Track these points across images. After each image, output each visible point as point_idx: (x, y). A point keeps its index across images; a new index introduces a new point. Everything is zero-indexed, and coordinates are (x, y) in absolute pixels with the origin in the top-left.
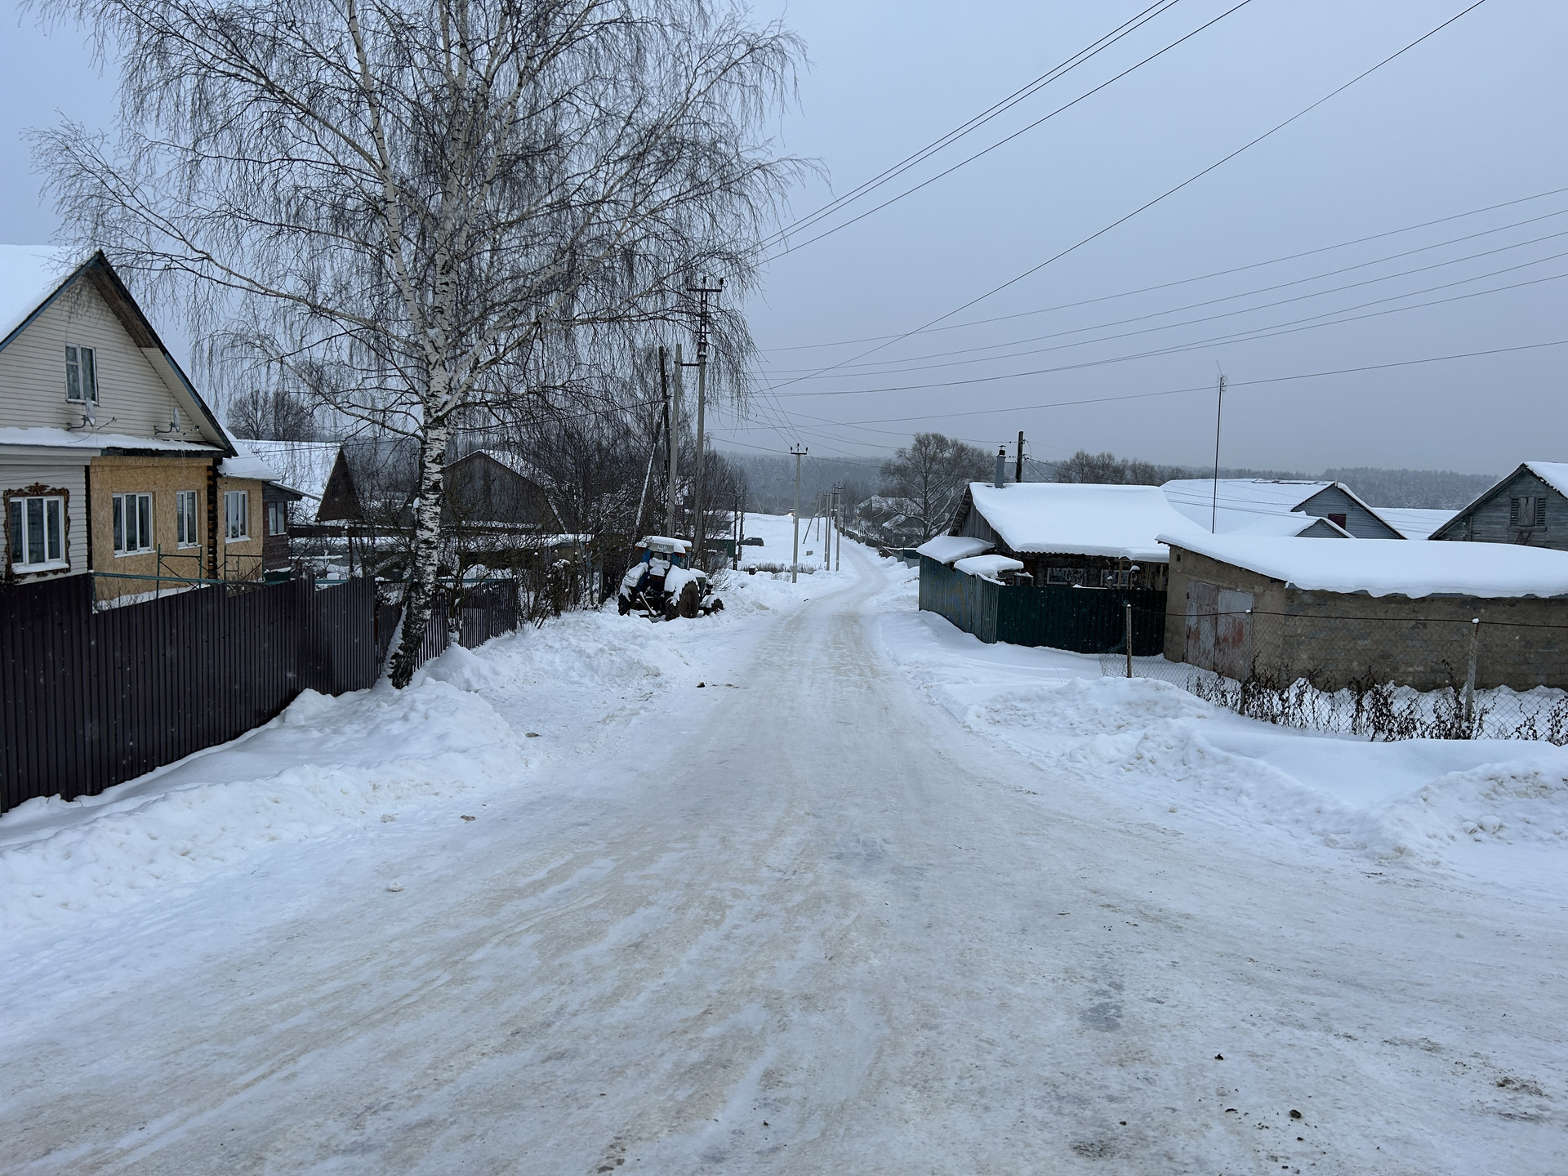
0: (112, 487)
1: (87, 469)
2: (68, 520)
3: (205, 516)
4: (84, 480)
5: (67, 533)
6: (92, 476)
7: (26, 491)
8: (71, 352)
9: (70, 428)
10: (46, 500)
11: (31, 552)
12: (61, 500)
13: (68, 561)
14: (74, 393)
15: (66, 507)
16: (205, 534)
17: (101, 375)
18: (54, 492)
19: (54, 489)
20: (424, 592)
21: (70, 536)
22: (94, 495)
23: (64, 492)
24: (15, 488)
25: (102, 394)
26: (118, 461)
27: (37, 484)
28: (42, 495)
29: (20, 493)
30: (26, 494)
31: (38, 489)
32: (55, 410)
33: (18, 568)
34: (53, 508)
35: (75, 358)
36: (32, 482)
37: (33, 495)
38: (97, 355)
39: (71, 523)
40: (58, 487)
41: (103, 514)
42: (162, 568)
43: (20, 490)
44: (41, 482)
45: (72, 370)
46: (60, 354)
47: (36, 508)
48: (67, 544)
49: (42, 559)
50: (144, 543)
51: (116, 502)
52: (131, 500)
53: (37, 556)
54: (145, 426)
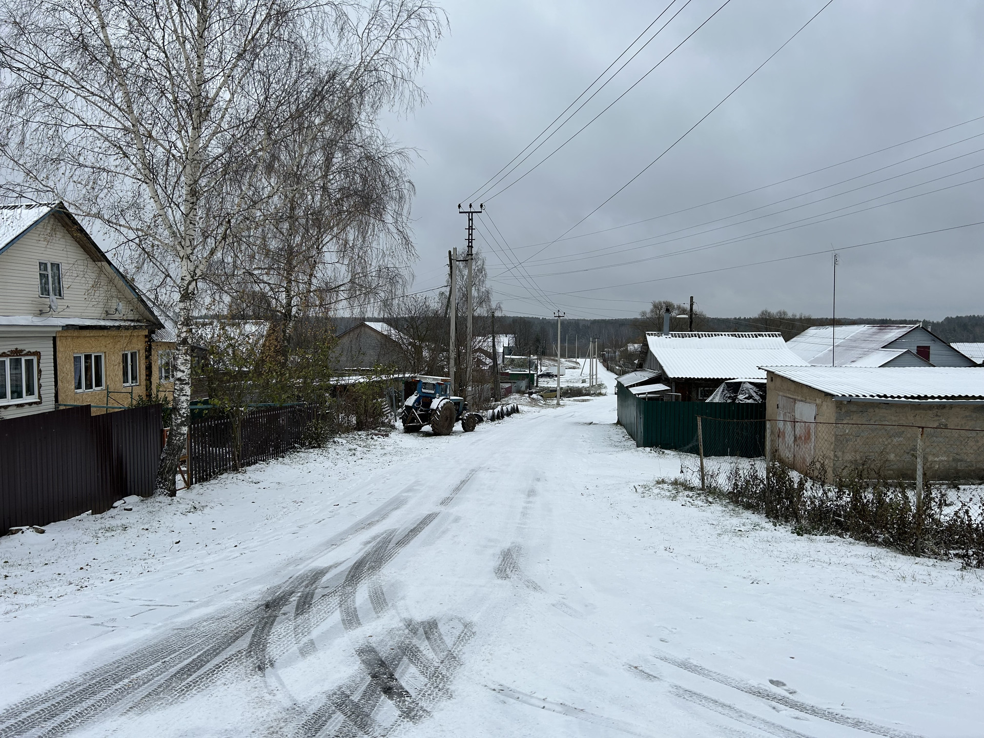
0: (70, 350)
1: (54, 339)
2: (40, 371)
3: (143, 367)
4: (52, 346)
5: (39, 380)
6: (58, 343)
7: (9, 353)
8: (43, 266)
9: (41, 313)
10: (23, 359)
11: (12, 392)
12: (35, 358)
13: (40, 397)
14: (45, 291)
15: (39, 363)
16: (143, 377)
17: (65, 283)
18: (29, 354)
19: (29, 352)
21: (41, 381)
22: (59, 355)
23: (38, 354)
24: (1, 352)
25: (65, 292)
26: (76, 333)
27: (16, 349)
28: (20, 355)
29: (4, 355)
30: (8, 356)
31: (18, 352)
32: (31, 302)
34: (29, 363)
35: (46, 269)
36: (13, 348)
37: (14, 356)
38: (64, 268)
39: (43, 373)
40: (32, 350)
41: (67, 369)
42: (111, 401)
43: (4, 353)
44: (20, 347)
45: (43, 277)
46: (35, 267)
47: (16, 364)
48: (40, 386)
49: (20, 396)
50: (98, 384)
51: (77, 359)
52: (88, 357)
53: (17, 393)
54: (98, 311)
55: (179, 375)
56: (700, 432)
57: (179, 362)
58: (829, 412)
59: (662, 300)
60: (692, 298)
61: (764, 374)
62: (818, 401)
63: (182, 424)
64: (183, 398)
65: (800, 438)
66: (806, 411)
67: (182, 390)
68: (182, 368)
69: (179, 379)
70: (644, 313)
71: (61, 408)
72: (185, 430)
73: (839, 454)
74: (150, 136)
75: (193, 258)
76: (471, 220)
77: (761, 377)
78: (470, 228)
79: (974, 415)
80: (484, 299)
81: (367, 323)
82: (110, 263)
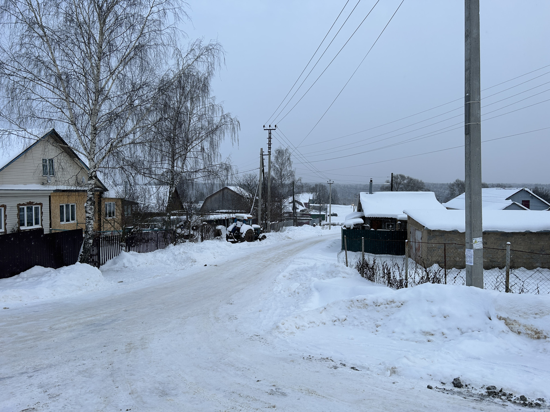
0: (58, 202)
1: (50, 196)
4: (49, 200)
6: (51, 198)
7: (26, 204)
8: (44, 161)
9: (43, 184)
10: (34, 207)
11: (28, 223)
12: (40, 206)
13: (42, 225)
14: (45, 173)
15: (41, 209)
16: (97, 216)
17: (56, 168)
18: (37, 204)
20: (88, 234)
21: (42, 218)
22: (52, 205)
23: (41, 204)
24: (22, 203)
25: (56, 173)
26: (61, 194)
27: (30, 202)
28: (32, 205)
29: (24, 205)
32: (38, 179)
33: (22, 228)
34: (37, 209)
35: (46, 162)
36: (28, 201)
37: (28, 205)
38: (55, 161)
39: (43, 214)
40: (38, 202)
41: (56, 212)
42: (79, 228)
43: (24, 204)
44: (32, 201)
45: (44, 166)
46: (41, 161)
47: (30, 209)
48: (42, 220)
49: (32, 225)
50: (73, 219)
51: (62, 207)
52: (67, 206)
53: (30, 224)
54: (72, 181)
58: (425, 236)
65: (417, 249)
66: (419, 235)
71: (53, 231)
73: (430, 258)
75: (95, 159)
76: (270, 133)
78: (270, 138)
81: (229, 187)
82: (79, 159)
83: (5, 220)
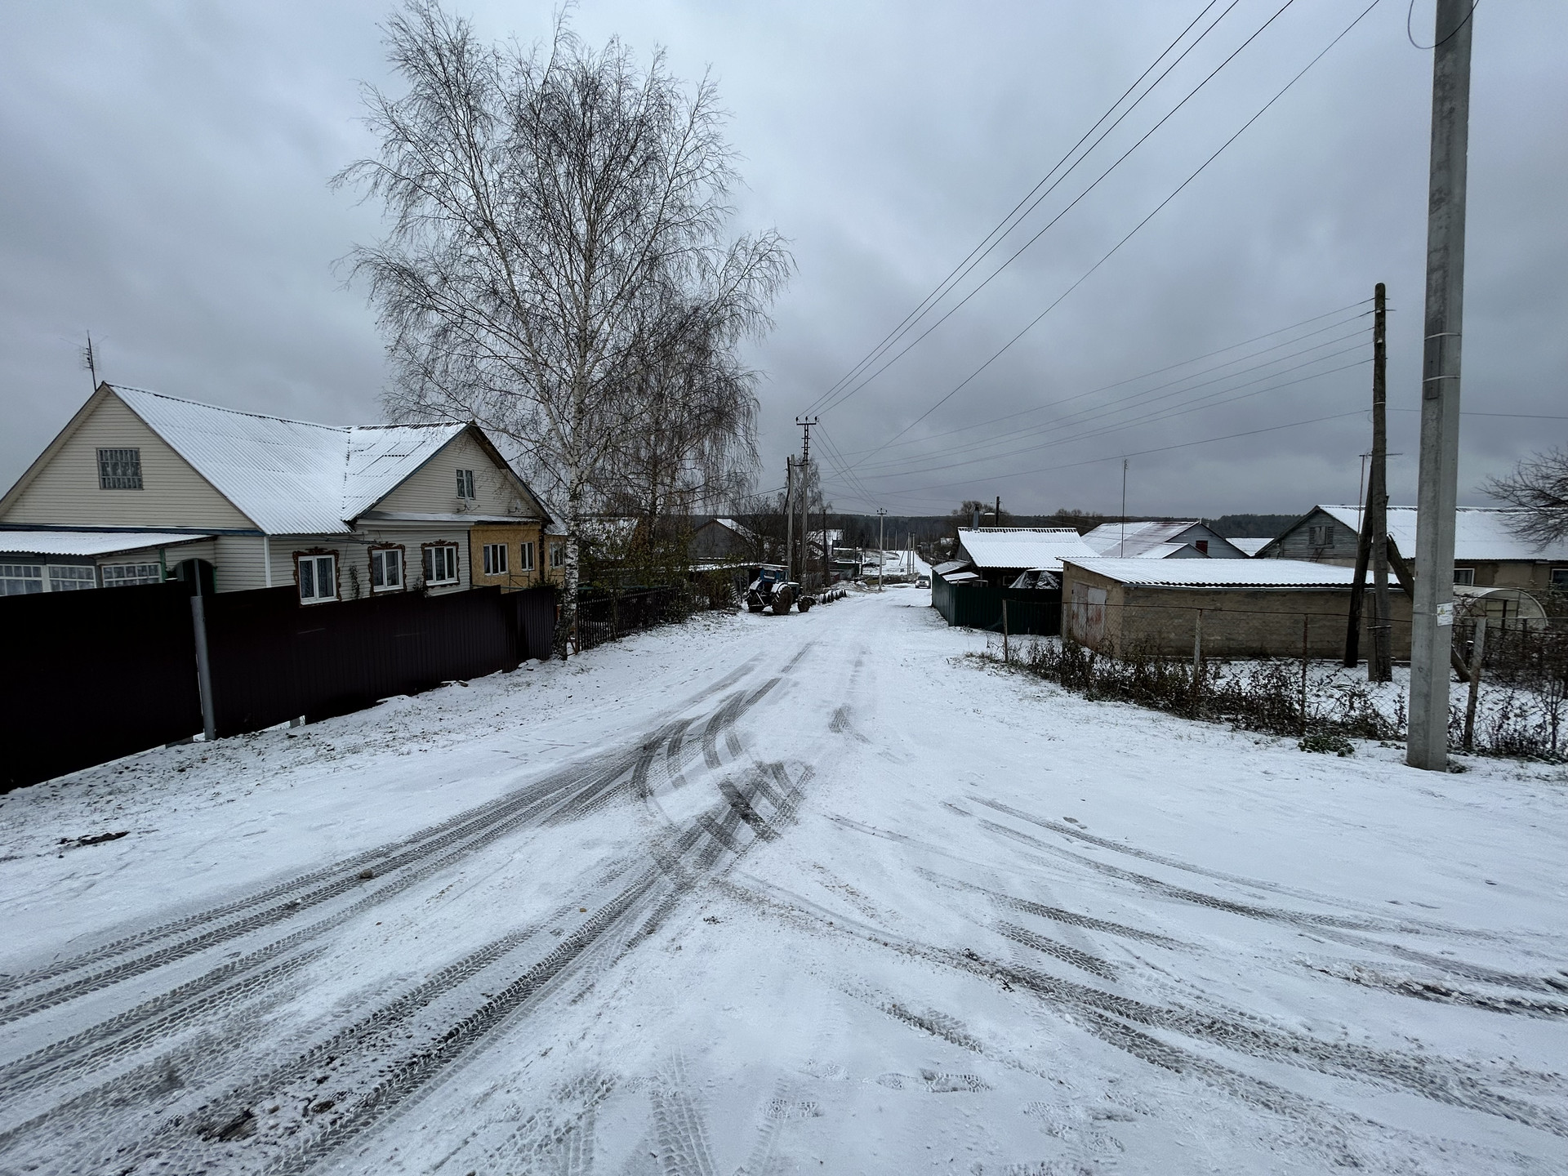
0: (481, 541)
1: (469, 531)
2: (458, 558)
3: (538, 555)
4: (467, 538)
5: (457, 565)
6: (472, 535)
7: (434, 544)
8: (460, 472)
9: (458, 511)
10: (445, 549)
11: (437, 575)
12: (454, 548)
13: (458, 579)
14: (461, 493)
15: (457, 552)
16: (538, 564)
17: (476, 485)
18: (450, 544)
20: (569, 593)
21: (459, 566)
22: (472, 545)
23: (456, 544)
24: (428, 542)
25: (477, 494)
26: (485, 528)
27: (440, 540)
28: (443, 545)
29: (430, 545)
30: (434, 546)
31: (441, 543)
32: (450, 502)
33: (429, 583)
34: (450, 552)
35: (462, 476)
36: (438, 539)
37: (438, 546)
38: (475, 474)
39: (460, 560)
40: (452, 542)
41: (479, 556)
42: (513, 583)
43: (430, 543)
44: (443, 539)
45: (460, 481)
46: (453, 473)
47: (440, 552)
48: (458, 571)
49: (443, 578)
50: (503, 569)
51: (486, 549)
52: (495, 547)
53: (441, 576)
54: (502, 509)
55: (569, 561)
56: (1005, 613)
57: (569, 550)
58: (1118, 596)
59: (971, 500)
60: (998, 498)
61: (1061, 564)
62: (1109, 588)
63: (572, 601)
64: (573, 580)
65: (1092, 619)
66: (1097, 596)
67: (571, 574)
68: (571, 555)
69: (569, 565)
70: (955, 512)
71: (475, 588)
72: (574, 606)
73: (1126, 633)
74: (546, 364)
75: (580, 464)
76: (807, 430)
77: (1059, 567)
78: (806, 437)
79: (1246, 600)
80: (817, 499)
81: (718, 520)
82: (511, 470)
83: (404, 571)
